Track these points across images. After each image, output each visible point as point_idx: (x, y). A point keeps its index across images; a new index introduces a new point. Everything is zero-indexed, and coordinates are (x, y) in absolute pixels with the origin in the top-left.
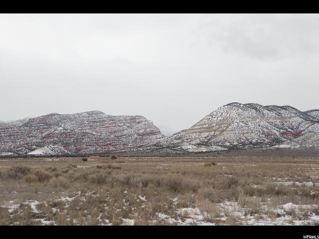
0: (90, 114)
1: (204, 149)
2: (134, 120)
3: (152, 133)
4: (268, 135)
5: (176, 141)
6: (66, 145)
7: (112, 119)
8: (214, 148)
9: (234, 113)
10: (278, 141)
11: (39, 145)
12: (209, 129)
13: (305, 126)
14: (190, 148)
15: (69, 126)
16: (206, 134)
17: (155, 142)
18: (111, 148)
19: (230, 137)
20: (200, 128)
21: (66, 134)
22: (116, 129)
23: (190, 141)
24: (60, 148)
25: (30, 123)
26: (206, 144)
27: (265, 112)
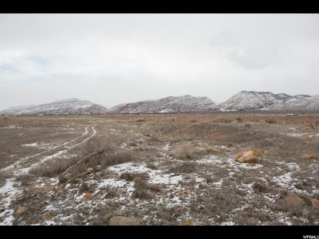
0: (186, 96)
1: (228, 111)
2: (204, 98)
3: (211, 104)
4: (258, 105)
5: (218, 107)
6: (174, 109)
7: (194, 98)
8: (233, 110)
9: (243, 95)
10: (262, 107)
11: (164, 109)
12: (233, 102)
13: (275, 100)
14: (223, 110)
15: (176, 101)
16: (231, 104)
17: (209, 108)
18: (193, 110)
19: (241, 105)
20: (229, 102)
21: (174, 104)
22: (196, 102)
23: (224, 107)
24: (171, 110)
25: (161, 100)
26: (230, 108)
27: (258, 94)
